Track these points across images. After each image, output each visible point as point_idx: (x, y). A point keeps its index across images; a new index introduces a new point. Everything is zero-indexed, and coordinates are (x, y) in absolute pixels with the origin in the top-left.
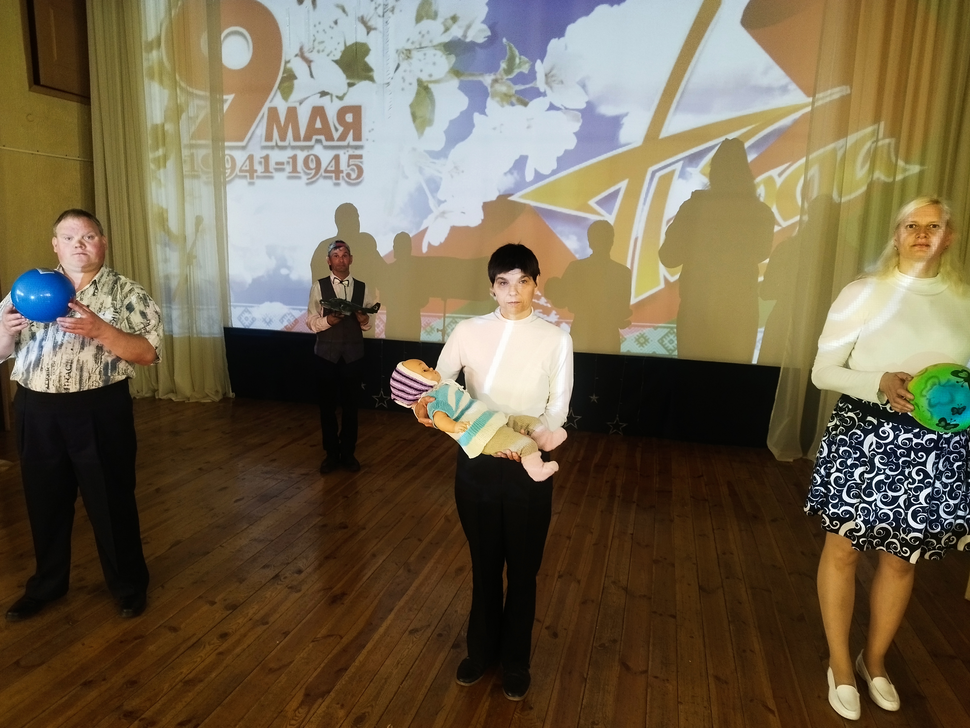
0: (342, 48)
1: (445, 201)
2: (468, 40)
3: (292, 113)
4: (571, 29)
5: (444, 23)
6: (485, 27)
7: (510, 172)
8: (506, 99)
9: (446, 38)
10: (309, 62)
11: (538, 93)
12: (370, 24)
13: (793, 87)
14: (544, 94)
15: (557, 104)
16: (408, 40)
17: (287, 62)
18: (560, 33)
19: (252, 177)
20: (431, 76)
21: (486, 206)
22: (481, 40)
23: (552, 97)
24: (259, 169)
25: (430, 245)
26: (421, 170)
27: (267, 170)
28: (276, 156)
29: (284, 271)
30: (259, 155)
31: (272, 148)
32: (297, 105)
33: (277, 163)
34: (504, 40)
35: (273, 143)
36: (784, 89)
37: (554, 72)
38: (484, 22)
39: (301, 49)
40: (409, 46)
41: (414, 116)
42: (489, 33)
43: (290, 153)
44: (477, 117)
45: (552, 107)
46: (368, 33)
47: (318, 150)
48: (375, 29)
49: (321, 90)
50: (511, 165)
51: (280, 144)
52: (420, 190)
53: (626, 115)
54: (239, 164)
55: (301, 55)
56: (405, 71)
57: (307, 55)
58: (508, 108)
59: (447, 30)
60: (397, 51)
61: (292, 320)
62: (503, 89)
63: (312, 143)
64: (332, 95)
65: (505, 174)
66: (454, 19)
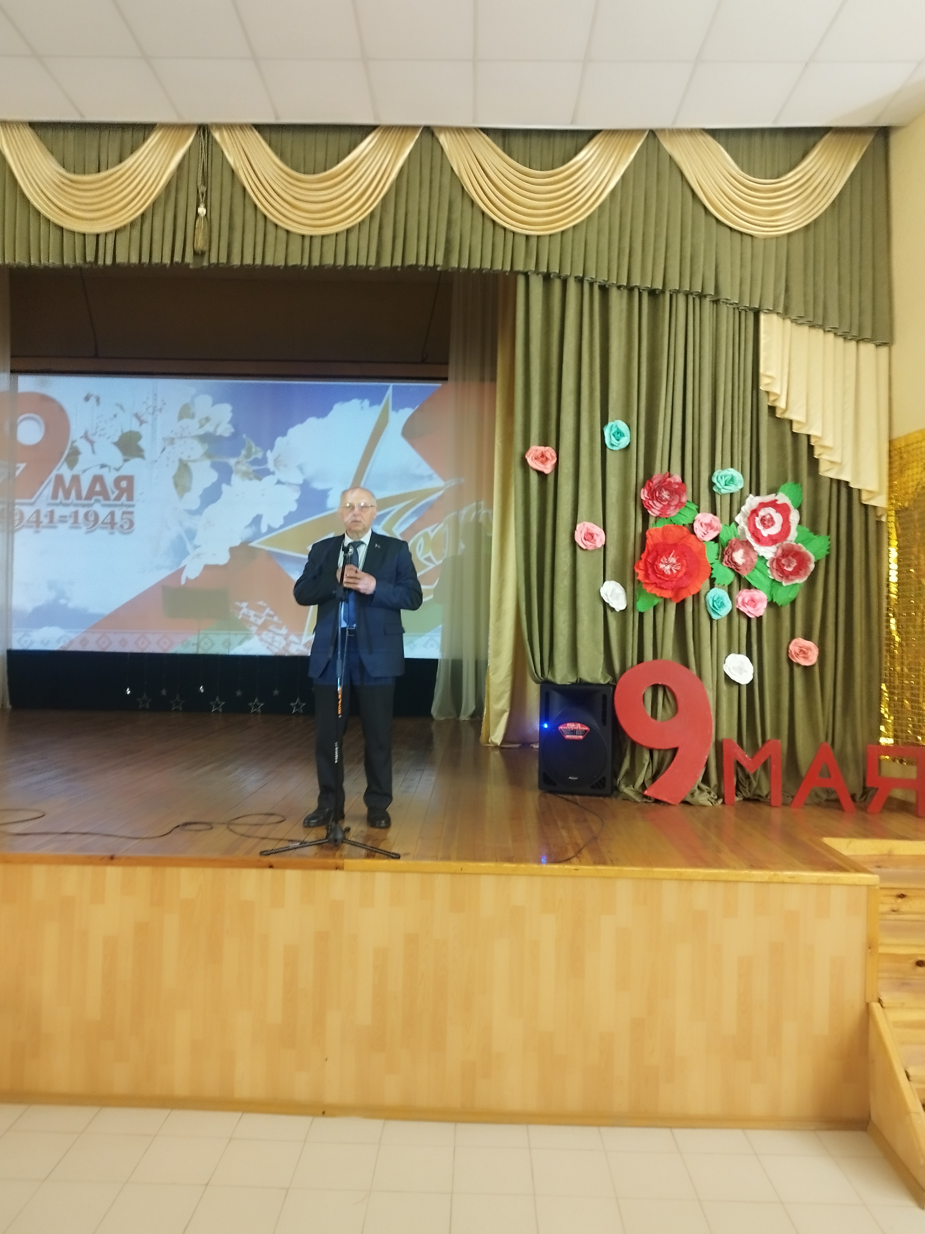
0: (119, 434)
1: (199, 546)
2: (218, 434)
3: (76, 479)
4: (292, 431)
5: (200, 421)
6: (229, 426)
7: (250, 525)
8: (246, 475)
9: (201, 432)
10: (92, 443)
11: (268, 472)
12: (142, 418)
13: (435, 476)
14: (273, 473)
15: (283, 479)
16: (172, 432)
17: (73, 442)
18: (284, 434)
19: (38, 526)
20: (189, 457)
21: (232, 550)
22: (227, 434)
23: (279, 475)
24: (45, 521)
25: (187, 579)
26: (181, 524)
27: (51, 521)
28: (60, 511)
29: (62, 601)
30: (45, 510)
31: (57, 505)
32: (80, 473)
33: (61, 517)
34: (244, 436)
35: (58, 501)
36: (430, 477)
37: (279, 459)
38: (230, 422)
39: (86, 433)
40: (172, 435)
41: (176, 485)
42: (232, 430)
43: (72, 509)
44: (224, 487)
45: (279, 482)
46: (141, 425)
47: (97, 507)
48: (146, 422)
49: (102, 463)
50: (250, 521)
51: (64, 502)
52: (180, 537)
53: (331, 489)
54: (27, 517)
55: (86, 437)
56: (169, 453)
57: (91, 437)
58: (247, 482)
59: (201, 426)
60: (163, 439)
61: (68, 641)
62: (243, 468)
63: (92, 501)
64: (110, 468)
65: (246, 527)
66: (207, 419)
